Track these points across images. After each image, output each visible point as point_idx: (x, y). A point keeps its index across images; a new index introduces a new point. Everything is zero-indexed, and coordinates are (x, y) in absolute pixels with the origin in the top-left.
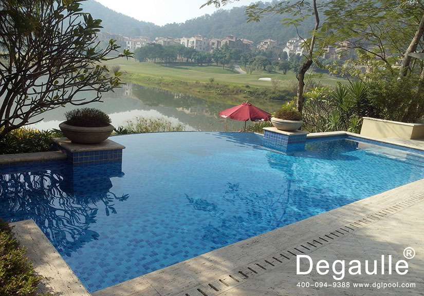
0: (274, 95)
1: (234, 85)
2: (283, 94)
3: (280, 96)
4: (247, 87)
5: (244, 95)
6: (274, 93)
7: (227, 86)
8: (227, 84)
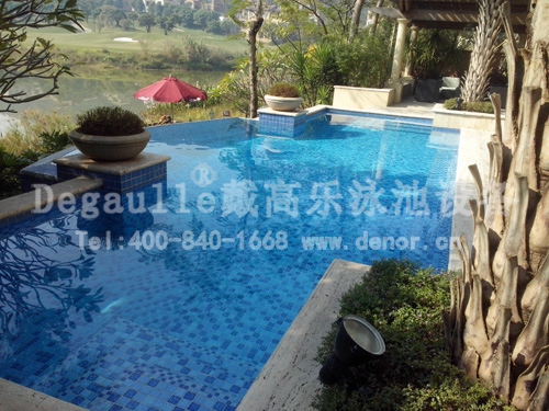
0: (147, 63)
1: (85, 50)
2: (159, 61)
3: (155, 63)
4: (106, 52)
5: (104, 65)
6: (145, 59)
7: (73, 52)
8: (74, 49)
